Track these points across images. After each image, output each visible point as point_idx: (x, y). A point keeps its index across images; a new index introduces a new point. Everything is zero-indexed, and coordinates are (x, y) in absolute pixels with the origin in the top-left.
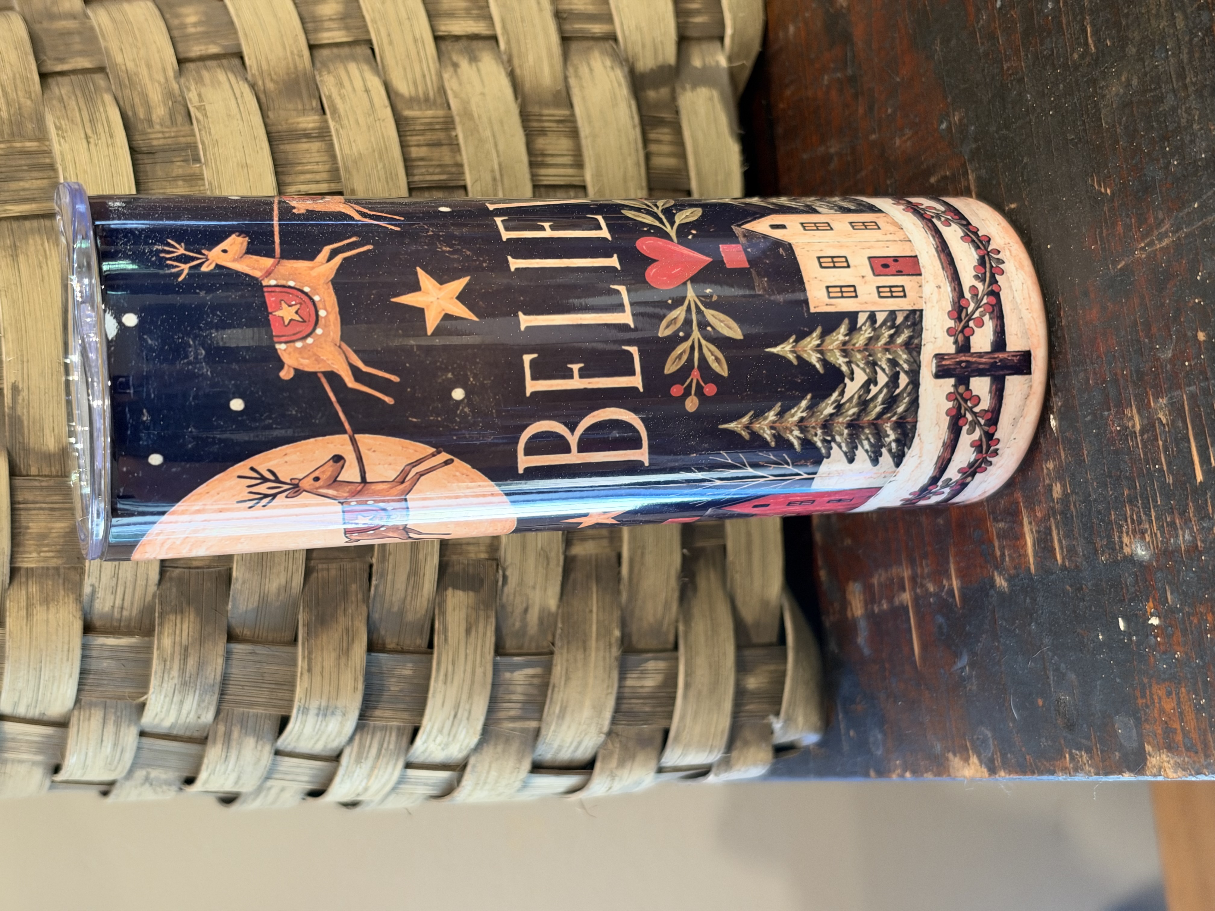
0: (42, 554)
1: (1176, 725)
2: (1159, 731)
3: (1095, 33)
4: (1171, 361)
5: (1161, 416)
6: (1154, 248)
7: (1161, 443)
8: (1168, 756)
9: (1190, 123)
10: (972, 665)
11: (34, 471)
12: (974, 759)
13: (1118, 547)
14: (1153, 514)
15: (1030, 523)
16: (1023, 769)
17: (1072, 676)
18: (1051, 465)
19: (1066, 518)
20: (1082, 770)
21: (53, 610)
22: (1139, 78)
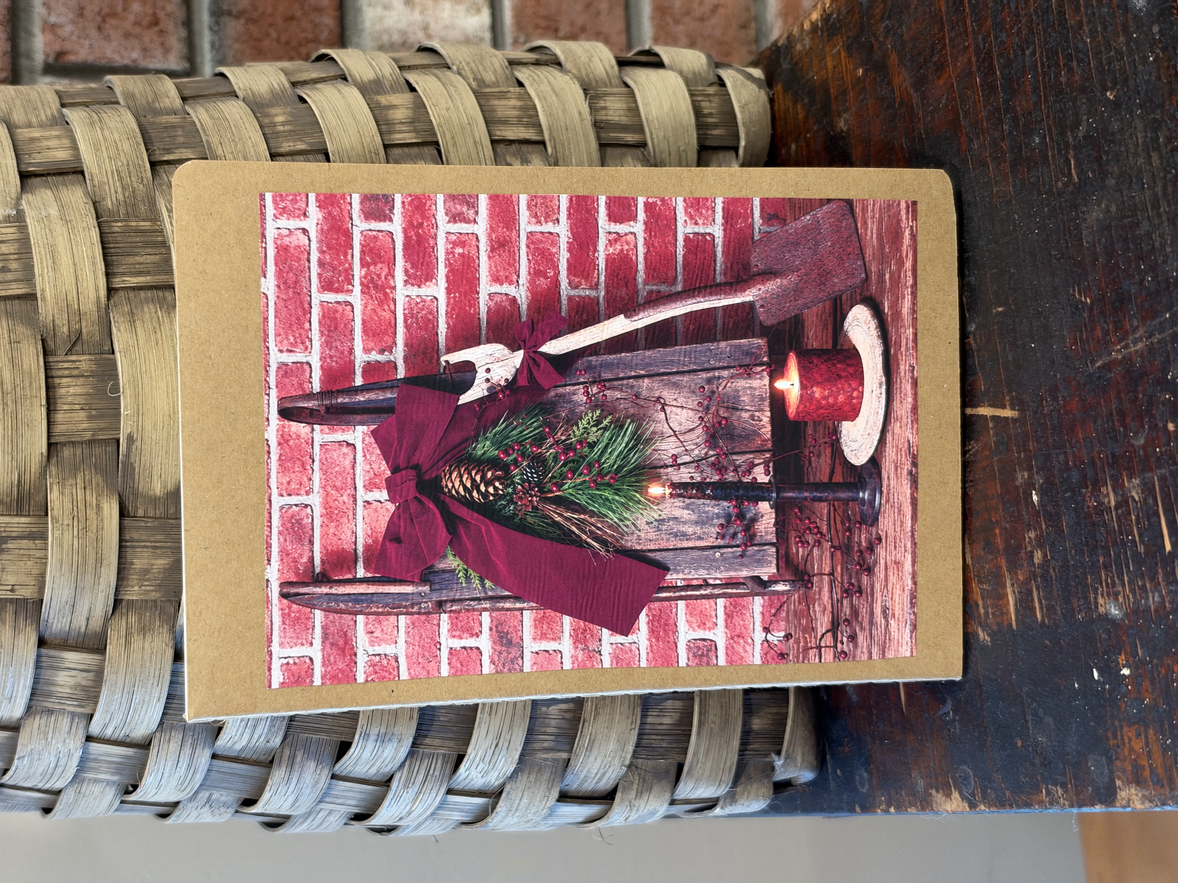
0: (143, 588)
1: (1145, 763)
2: (1129, 768)
3: (1078, 165)
4: (1144, 447)
5: (1134, 494)
6: (1129, 350)
7: (1133, 517)
8: (1136, 790)
9: (1163, 246)
10: (955, 711)
11: (140, 512)
12: (956, 795)
13: (1093, 607)
14: (1126, 579)
15: (1013, 585)
16: (1001, 803)
17: (1049, 720)
18: (1032, 535)
19: (1046, 580)
20: (1058, 803)
21: (148, 638)
22: (1117, 205)
